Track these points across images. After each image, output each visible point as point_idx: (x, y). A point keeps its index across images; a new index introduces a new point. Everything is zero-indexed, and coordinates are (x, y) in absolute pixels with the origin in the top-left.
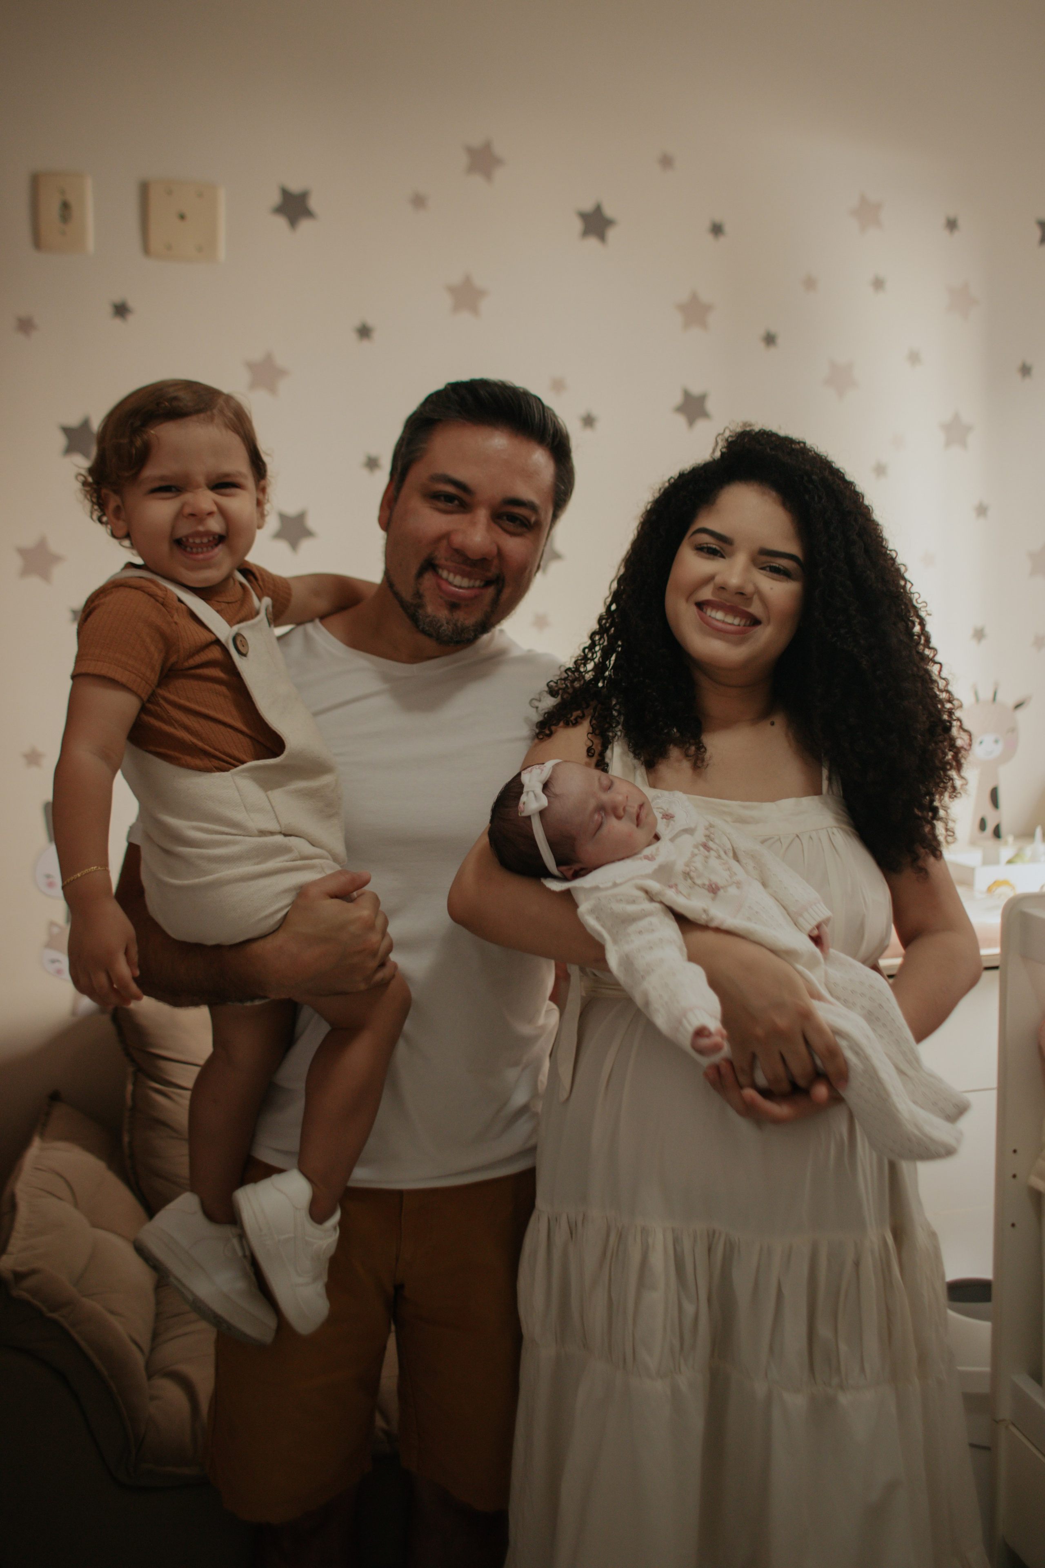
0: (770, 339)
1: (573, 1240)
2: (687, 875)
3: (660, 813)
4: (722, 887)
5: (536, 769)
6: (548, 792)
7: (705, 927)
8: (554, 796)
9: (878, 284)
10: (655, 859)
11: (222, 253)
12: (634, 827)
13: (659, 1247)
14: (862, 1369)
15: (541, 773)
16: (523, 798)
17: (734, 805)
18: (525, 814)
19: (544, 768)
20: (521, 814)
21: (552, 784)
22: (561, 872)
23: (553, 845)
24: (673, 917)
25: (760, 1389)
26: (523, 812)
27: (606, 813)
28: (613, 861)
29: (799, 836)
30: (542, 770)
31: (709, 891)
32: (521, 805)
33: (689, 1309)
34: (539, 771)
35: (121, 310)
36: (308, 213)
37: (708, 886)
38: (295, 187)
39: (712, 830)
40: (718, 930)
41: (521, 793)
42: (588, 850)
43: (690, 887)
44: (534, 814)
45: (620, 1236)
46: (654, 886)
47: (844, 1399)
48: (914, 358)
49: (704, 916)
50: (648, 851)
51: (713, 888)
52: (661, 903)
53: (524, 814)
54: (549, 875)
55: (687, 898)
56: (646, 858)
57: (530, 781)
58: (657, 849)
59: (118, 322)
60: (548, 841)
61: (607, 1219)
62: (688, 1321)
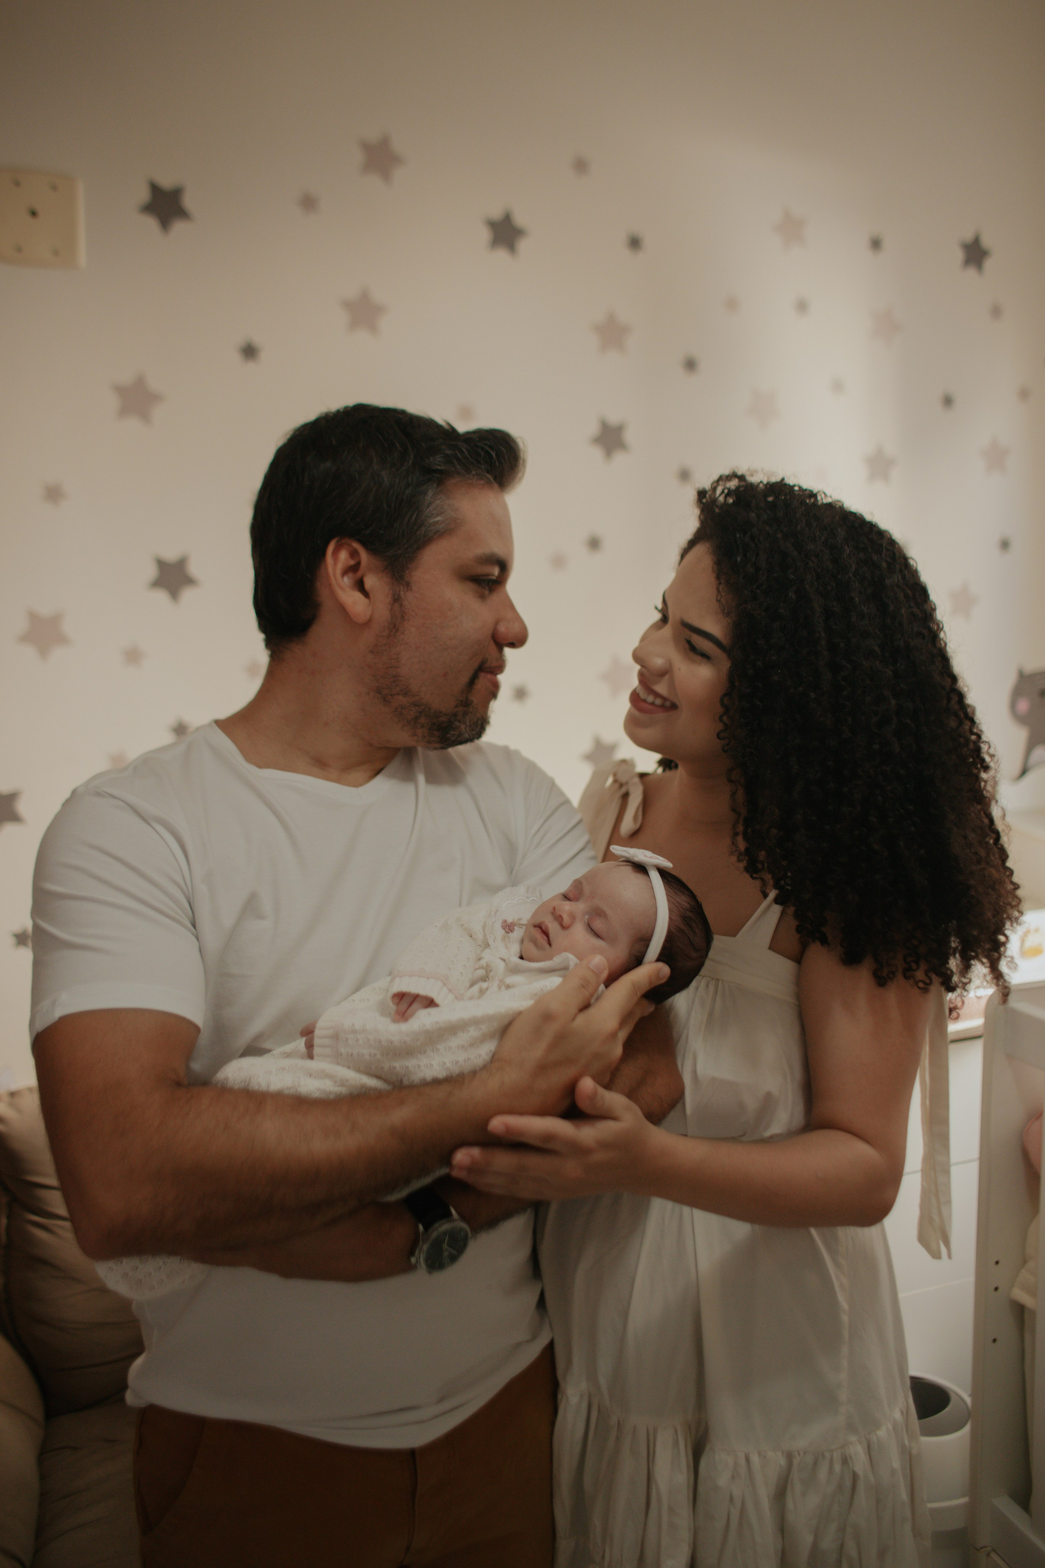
0: (690, 365)
9: (802, 306)
11: (82, 257)
36: (181, 213)
38: (166, 182)
48: (838, 386)
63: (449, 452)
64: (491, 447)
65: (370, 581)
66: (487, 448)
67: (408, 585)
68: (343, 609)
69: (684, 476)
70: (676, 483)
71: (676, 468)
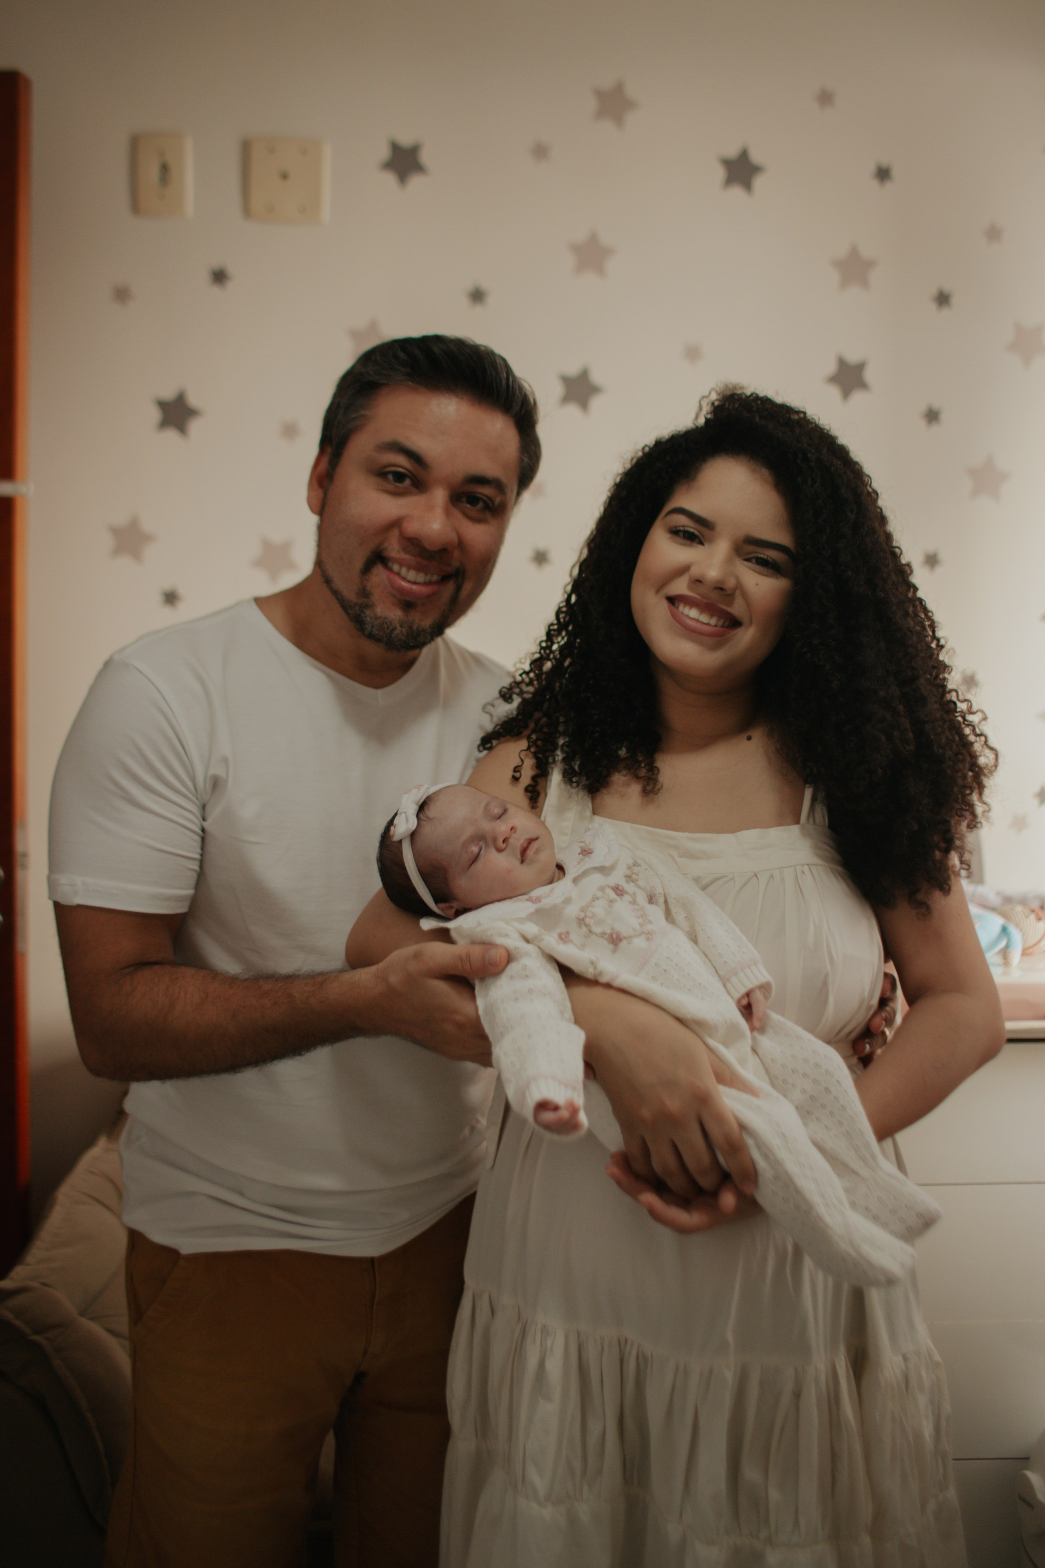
4: (627, 938)
6: (422, 813)
8: (426, 819)
10: (543, 902)
12: (518, 862)
13: (559, 1354)
14: (797, 1523)
16: (396, 820)
18: (396, 839)
20: (393, 839)
21: (429, 807)
22: (442, 910)
23: (425, 876)
24: (559, 972)
25: (674, 1532)
26: (394, 835)
27: (486, 844)
31: (609, 941)
32: (392, 828)
33: (594, 1427)
37: (609, 936)
40: (608, 986)
41: (397, 815)
42: (464, 887)
43: (585, 936)
44: (404, 839)
45: (525, 1332)
47: (772, 1558)
49: (593, 970)
51: (614, 938)
54: (426, 912)
55: (579, 951)
57: (406, 802)
60: (420, 872)
62: (593, 1438)
69: (932, 416)
70: (922, 423)
71: (923, 408)
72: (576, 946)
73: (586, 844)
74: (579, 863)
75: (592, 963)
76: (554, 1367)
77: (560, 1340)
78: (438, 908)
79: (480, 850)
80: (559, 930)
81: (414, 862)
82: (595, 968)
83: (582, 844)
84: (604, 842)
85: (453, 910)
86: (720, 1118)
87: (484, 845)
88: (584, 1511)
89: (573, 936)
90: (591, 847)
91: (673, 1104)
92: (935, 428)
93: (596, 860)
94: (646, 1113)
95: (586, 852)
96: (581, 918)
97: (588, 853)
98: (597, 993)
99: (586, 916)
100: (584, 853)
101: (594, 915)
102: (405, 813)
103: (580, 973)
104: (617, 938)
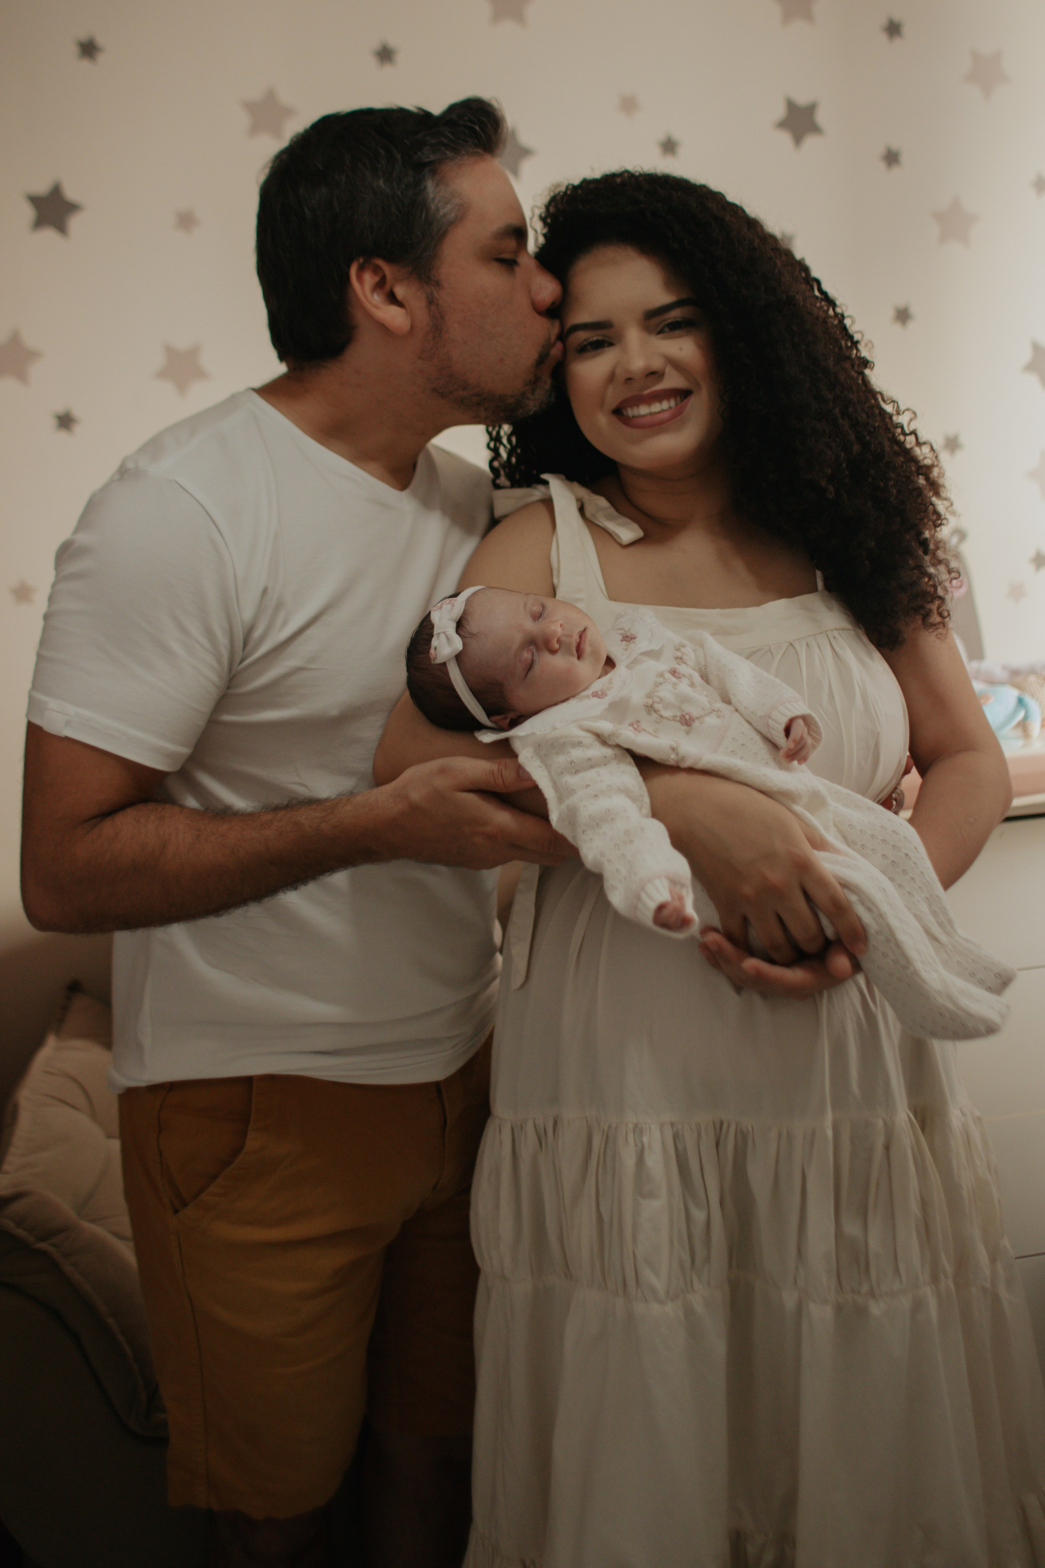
1: (544, 1149)
2: (650, 709)
3: (620, 634)
4: (697, 718)
5: (446, 604)
6: (462, 630)
7: (674, 769)
8: (469, 636)
10: (606, 695)
12: (575, 659)
13: (657, 1147)
14: (897, 1271)
15: (452, 609)
16: (434, 642)
17: (713, 615)
18: (439, 661)
19: (456, 603)
20: (434, 662)
21: (468, 621)
22: (495, 722)
23: (477, 694)
24: (632, 761)
25: (789, 1299)
26: (435, 658)
27: (538, 649)
28: (556, 704)
29: (793, 643)
30: (453, 606)
31: (682, 724)
32: (432, 651)
33: (699, 1216)
34: (449, 606)
35: (89, 49)
37: (681, 718)
39: (683, 650)
40: (691, 770)
41: (431, 636)
42: (520, 696)
43: (657, 722)
44: (449, 660)
45: (608, 1139)
46: (606, 727)
47: (876, 1309)
49: (673, 756)
50: (597, 686)
51: (686, 719)
52: (618, 746)
53: (437, 662)
54: (481, 727)
55: (654, 736)
56: (595, 695)
57: (440, 620)
58: (610, 682)
59: (86, 64)
60: (471, 690)
61: (587, 1120)
62: (698, 1231)
63: (434, 141)
64: (471, 121)
65: (400, 291)
66: (469, 124)
67: (438, 284)
68: (383, 328)
69: (892, 158)
70: (882, 166)
71: (881, 150)
72: (650, 733)
73: (625, 631)
74: (626, 650)
75: (673, 749)
76: (655, 1162)
77: (656, 1134)
78: (491, 721)
79: (533, 654)
80: (629, 721)
81: (464, 681)
82: (677, 754)
83: (622, 631)
84: (645, 626)
85: (508, 720)
86: (822, 882)
87: (534, 649)
88: (697, 1301)
89: (644, 725)
90: (632, 632)
91: (775, 876)
92: (896, 171)
93: (642, 645)
94: (748, 890)
95: (628, 638)
96: (649, 705)
97: (632, 639)
98: (681, 781)
99: (654, 702)
100: (627, 639)
101: (661, 700)
102: (444, 633)
103: (662, 762)
104: (690, 719)
